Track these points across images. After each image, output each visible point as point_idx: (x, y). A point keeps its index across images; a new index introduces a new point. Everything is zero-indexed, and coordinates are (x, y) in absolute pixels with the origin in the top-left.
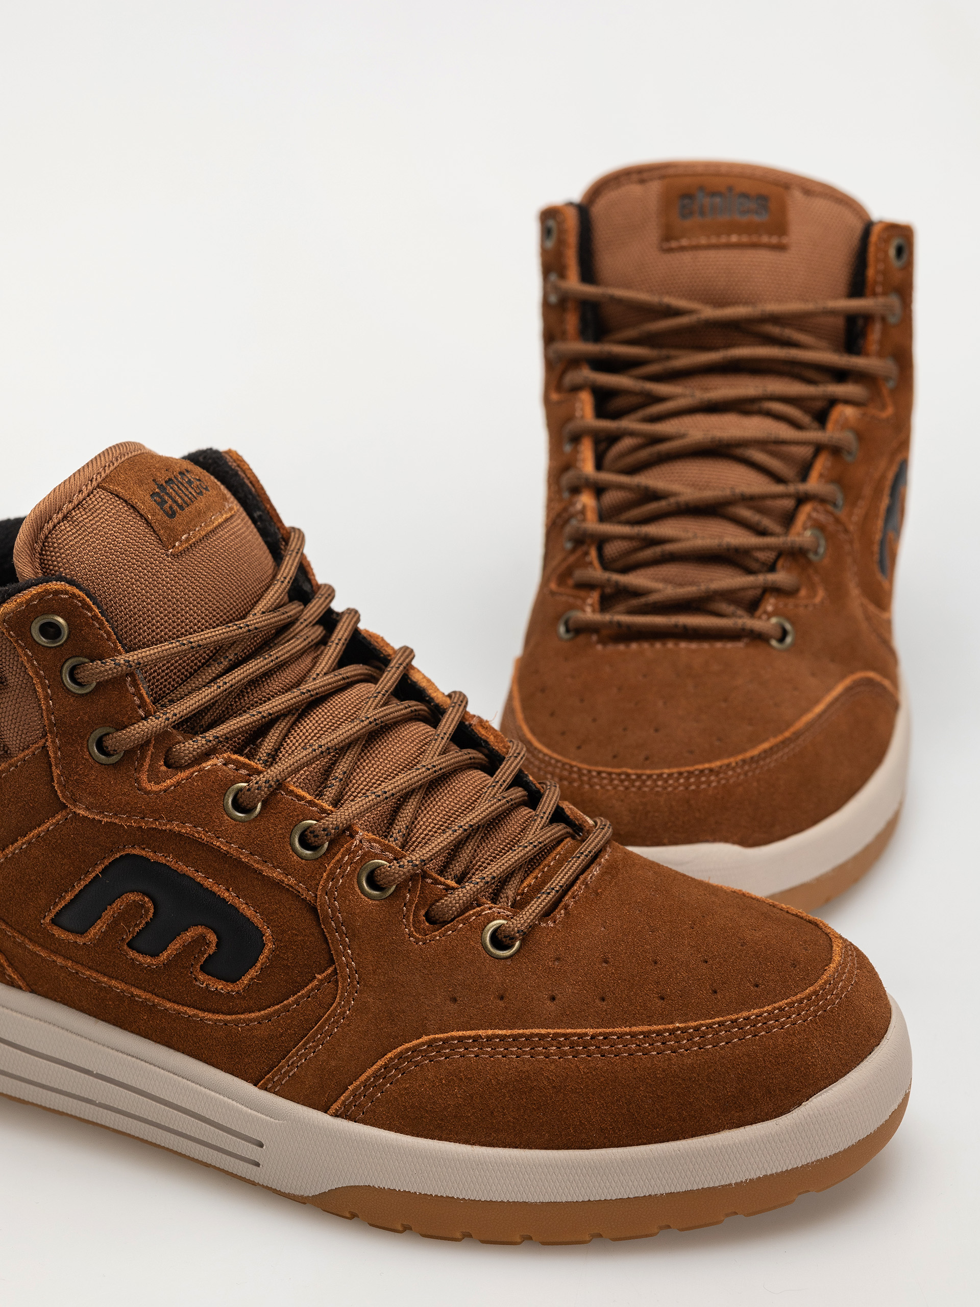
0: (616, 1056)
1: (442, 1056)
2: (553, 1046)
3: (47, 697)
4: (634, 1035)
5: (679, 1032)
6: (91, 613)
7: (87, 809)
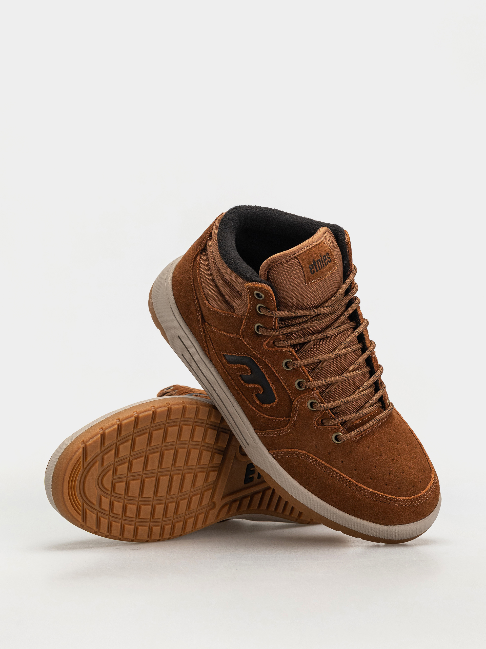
0: (349, 487)
1: (305, 459)
2: (335, 475)
3: (250, 309)
4: (357, 485)
5: (369, 492)
6: (272, 298)
7: (246, 341)
